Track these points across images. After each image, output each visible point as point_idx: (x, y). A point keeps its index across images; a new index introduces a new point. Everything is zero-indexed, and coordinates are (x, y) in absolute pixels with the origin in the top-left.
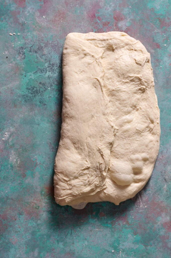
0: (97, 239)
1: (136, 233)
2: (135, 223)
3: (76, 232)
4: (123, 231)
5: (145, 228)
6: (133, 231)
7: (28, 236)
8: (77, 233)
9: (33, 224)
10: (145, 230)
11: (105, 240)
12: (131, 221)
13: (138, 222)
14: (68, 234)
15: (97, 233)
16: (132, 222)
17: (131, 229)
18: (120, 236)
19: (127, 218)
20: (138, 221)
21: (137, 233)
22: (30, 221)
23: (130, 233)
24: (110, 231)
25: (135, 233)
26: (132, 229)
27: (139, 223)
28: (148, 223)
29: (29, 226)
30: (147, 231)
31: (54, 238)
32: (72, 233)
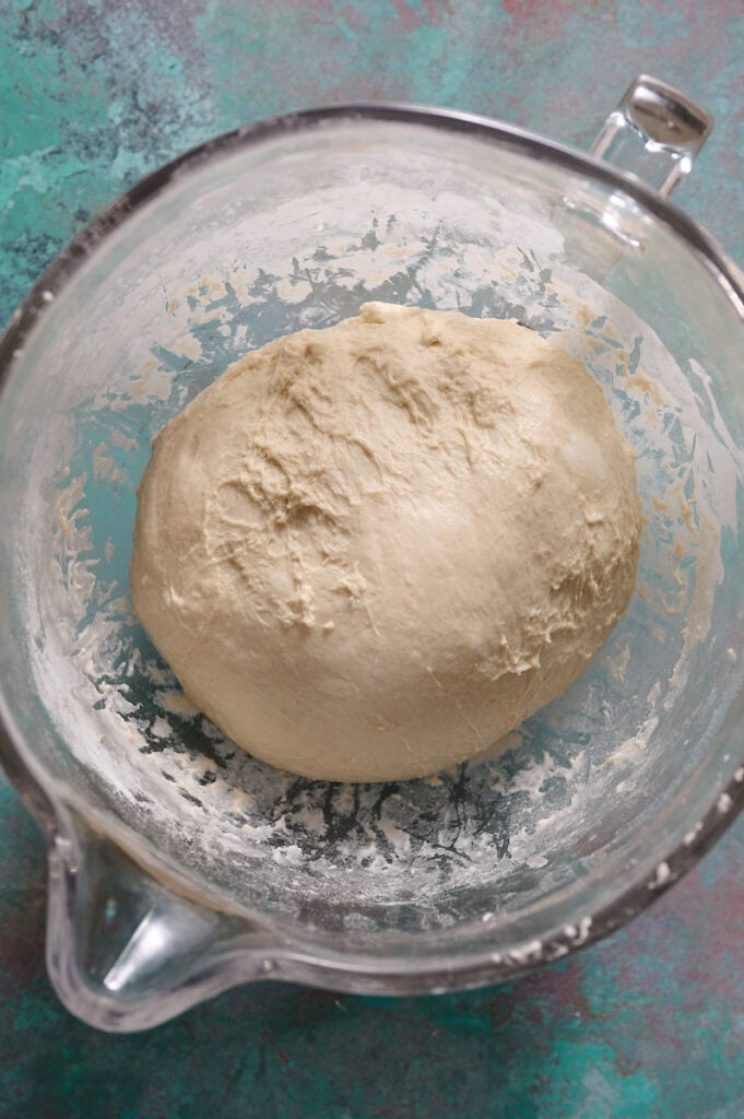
0: (405, 1101)
1: (628, 1062)
2: (623, 1010)
3: (287, 1061)
4: (555, 1054)
5: (682, 1037)
6: (611, 1053)
7: (12, 1083)
8: (291, 1064)
9: (45, 1019)
10: (679, 1045)
11: (456, 1106)
12: (604, 997)
13: (642, 1001)
14: (240, 1072)
15: (406, 1067)
16: (610, 1000)
17: (600, 1041)
18: (538, 1083)
19: (581, 979)
20: (643, 994)
21: (639, 1064)
22: (26, 1002)
23: (598, 1068)
24: (480, 1055)
25: (623, 1063)
26: (608, 1042)
27: (645, 1007)
28: (700, 1006)
29: (17, 1027)
30: (694, 1053)
31: (163, 1093)
32: (263, 1065)
